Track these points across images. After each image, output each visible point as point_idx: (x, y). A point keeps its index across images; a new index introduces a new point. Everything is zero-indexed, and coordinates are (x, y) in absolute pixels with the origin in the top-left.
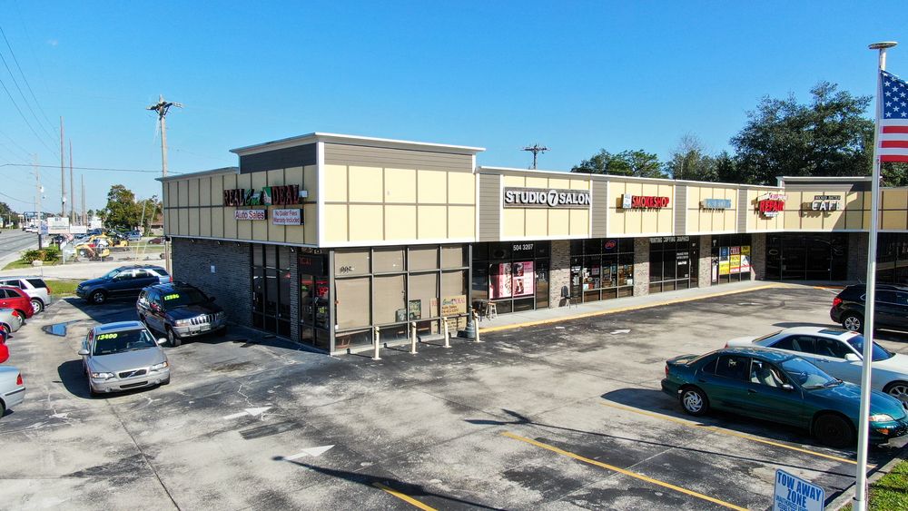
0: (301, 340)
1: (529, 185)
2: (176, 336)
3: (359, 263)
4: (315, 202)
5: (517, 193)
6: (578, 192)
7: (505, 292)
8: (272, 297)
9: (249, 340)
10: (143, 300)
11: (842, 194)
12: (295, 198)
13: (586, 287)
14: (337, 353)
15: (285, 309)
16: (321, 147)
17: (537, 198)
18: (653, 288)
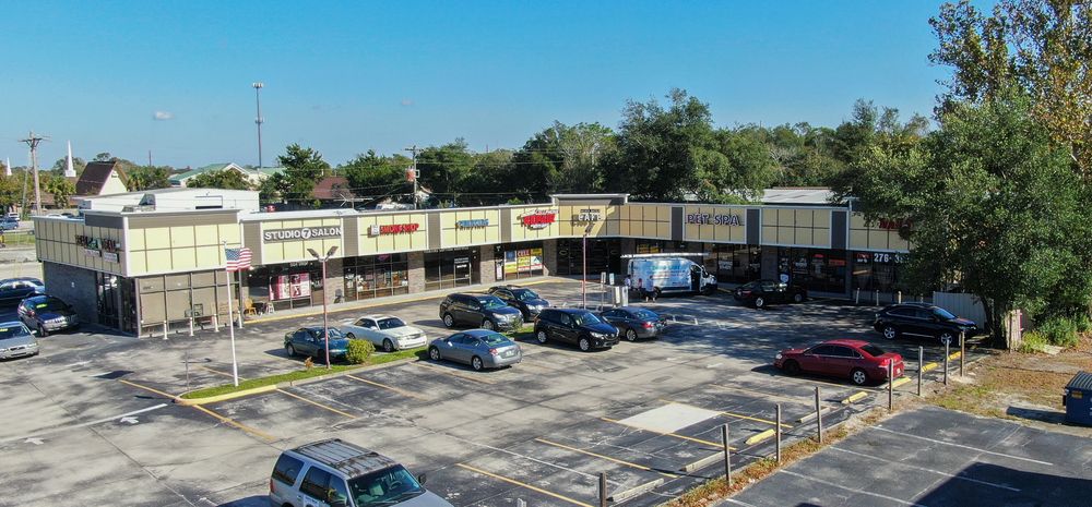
0: (125, 330)
1: (285, 227)
2: (45, 330)
3: (157, 284)
4: (124, 251)
5: (274, 233)
6: (330, 227)
7: (284, 295)
8: (109, 305)
9: (93, 331)
10: (22, 308)
11: (602, 208)
12: (113, 247)
13: (360, 289)
14: (142, 336)
15: (116, 312)
16: (126, 220)
17: (292, 234)
18: (428, 287)
